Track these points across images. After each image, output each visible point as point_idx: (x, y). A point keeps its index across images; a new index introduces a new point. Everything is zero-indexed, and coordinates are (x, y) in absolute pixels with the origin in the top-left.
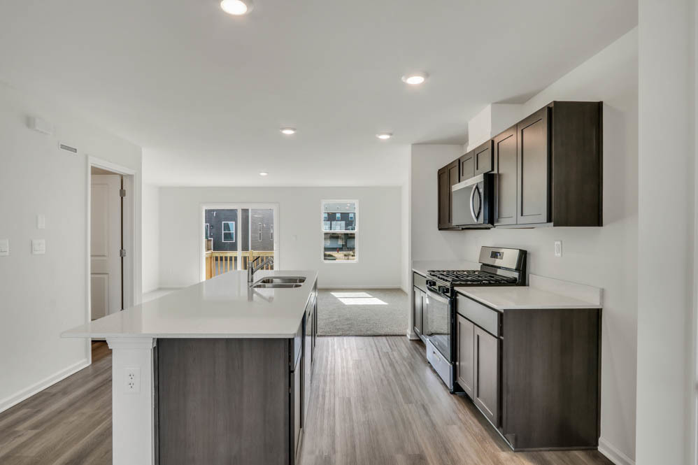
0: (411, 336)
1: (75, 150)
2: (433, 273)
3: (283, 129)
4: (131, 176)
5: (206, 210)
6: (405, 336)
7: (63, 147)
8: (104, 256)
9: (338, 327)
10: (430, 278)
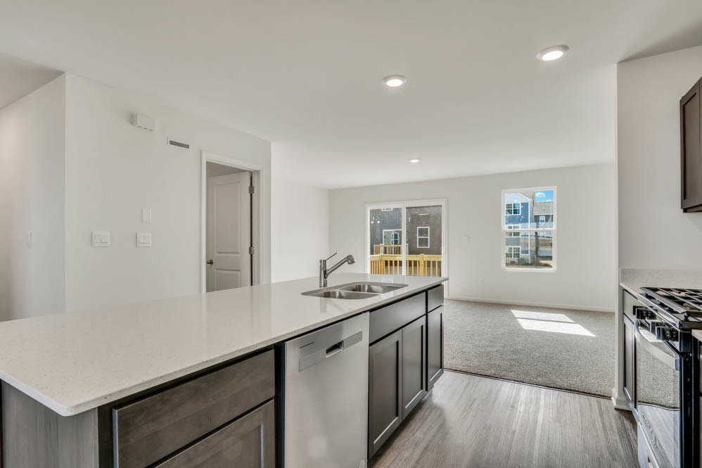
0: (618, 401)
1: (187, 146)
2: (651, 293)
3: (386, 79)
4: (258, 172)
5: (371, 211)
6: (609, 398)
7: (172, 143)
8: (238, 253)
9: (492, 362)
10: (643, 302)
